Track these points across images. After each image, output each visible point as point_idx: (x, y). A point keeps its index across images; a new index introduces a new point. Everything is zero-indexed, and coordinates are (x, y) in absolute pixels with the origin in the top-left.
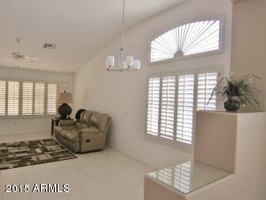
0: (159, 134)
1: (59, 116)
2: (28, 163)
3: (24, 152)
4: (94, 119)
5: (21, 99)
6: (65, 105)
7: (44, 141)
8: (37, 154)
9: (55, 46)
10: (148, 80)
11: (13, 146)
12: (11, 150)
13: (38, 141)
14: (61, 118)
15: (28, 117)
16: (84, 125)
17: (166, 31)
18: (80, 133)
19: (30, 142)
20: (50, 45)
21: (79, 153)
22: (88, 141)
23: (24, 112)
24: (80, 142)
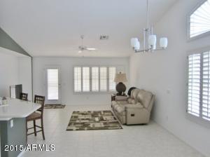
0: (201, 114)
1: (117, 92)
2: (86, 128)
3: (87, 119)
4: (140, 96)
5: (91, 79)
6: (121, 84)
7: (104, 112)
8: (95, 121)
9: (108, 37)
10: (188, 58)
11: (83, 114)
12: (81, 117)
13: (100, 112)
14: (118, 95)
15: (95, 93)
16: (133, 101)
17: (203, 3)
18: (126, 108)
19: (94, 112)
20: (104, 37)
21: (126, 124)
22: (133, 115)
23: (93, 89)
24: (126, 116)
